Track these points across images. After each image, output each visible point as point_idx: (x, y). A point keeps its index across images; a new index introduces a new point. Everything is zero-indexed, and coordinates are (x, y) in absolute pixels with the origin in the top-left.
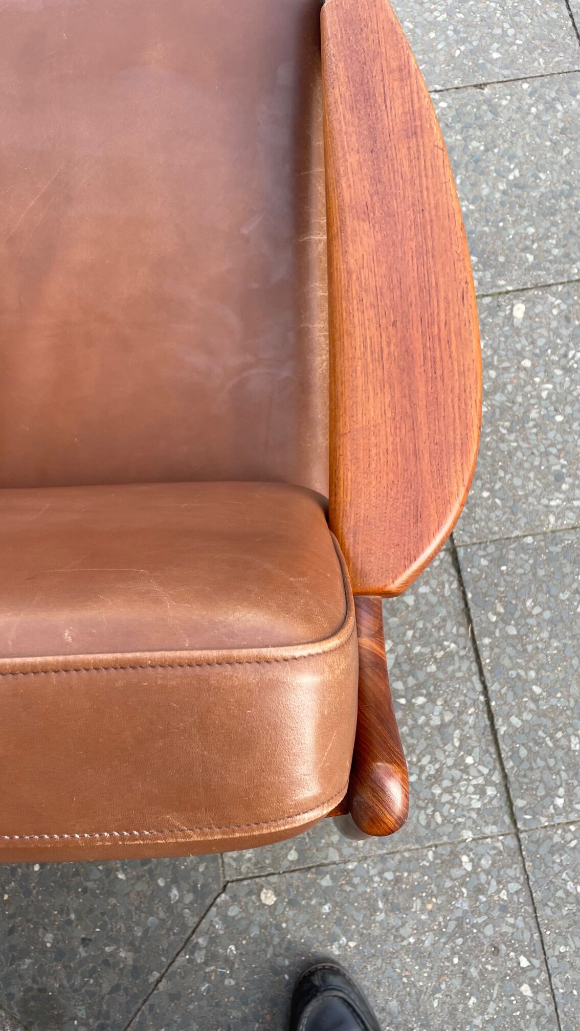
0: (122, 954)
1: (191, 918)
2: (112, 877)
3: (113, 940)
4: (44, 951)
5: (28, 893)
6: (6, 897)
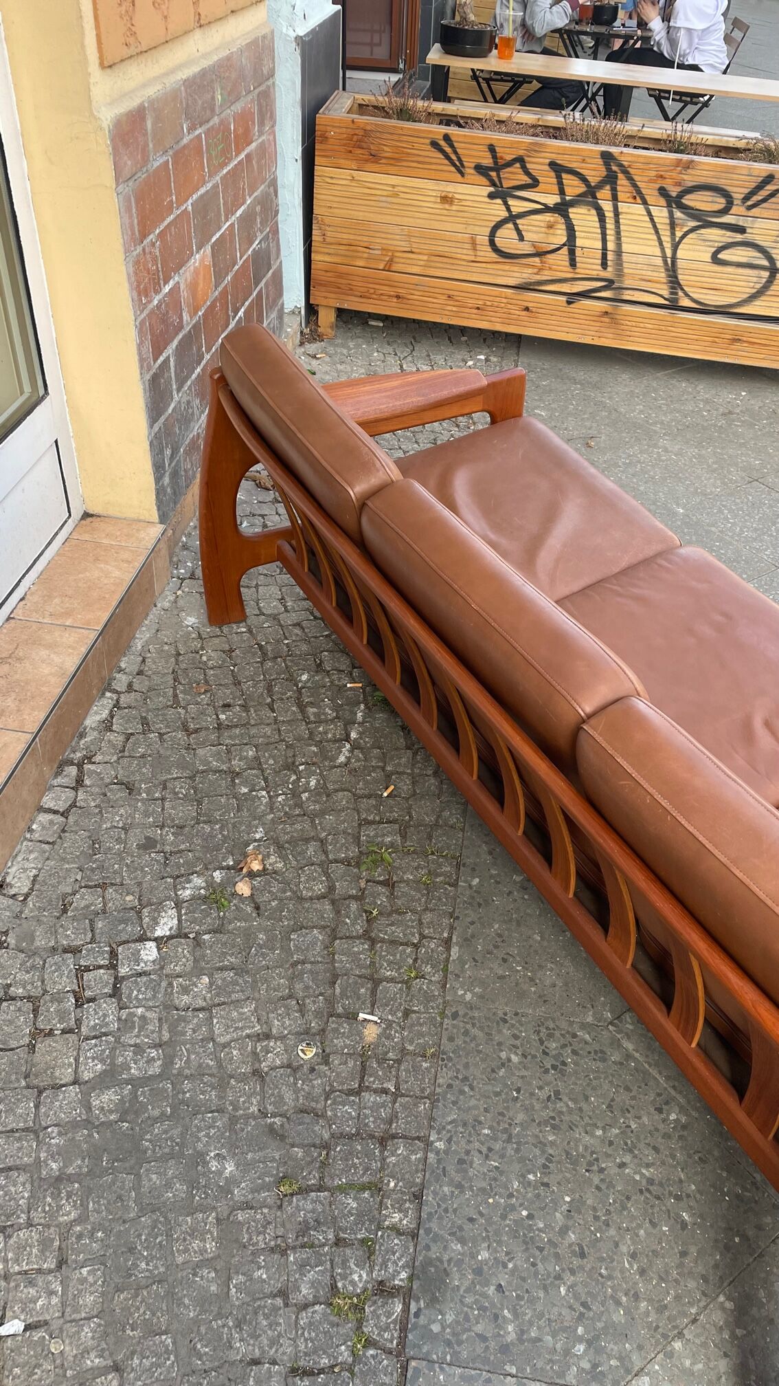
0: (510, 1328)
1: (571, 1376)
2: (557, 1282)
3: (516, 1314)
4: (473, 1256)
5: (504, 1217)
6: (491, 1201)
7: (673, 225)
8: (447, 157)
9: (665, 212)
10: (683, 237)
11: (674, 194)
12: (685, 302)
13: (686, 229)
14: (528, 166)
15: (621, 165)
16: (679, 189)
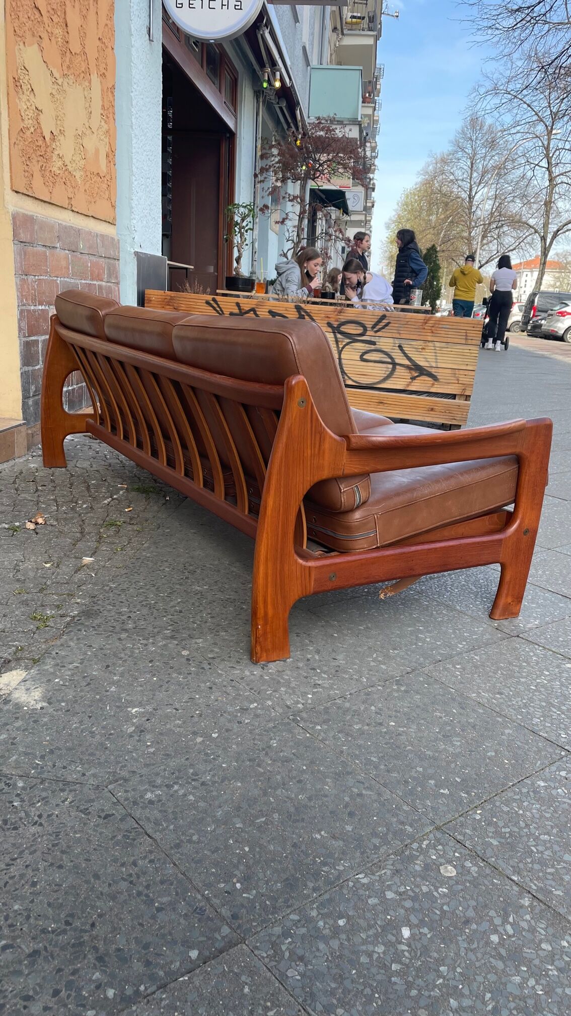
0: (130, 626)
2: (163, 617)
3: (135, 623)
4: (118, 610)
5: (140, 602)
6: (135, 598)
7: (337, 341)
8: (214, 309)
9: (332, 335)
10: (343, 348)
11: (335, 326)
12: (349, 382)
13: (344, 343)
14: (258, 313)
15: (306, 312)
16: (337, 323)
